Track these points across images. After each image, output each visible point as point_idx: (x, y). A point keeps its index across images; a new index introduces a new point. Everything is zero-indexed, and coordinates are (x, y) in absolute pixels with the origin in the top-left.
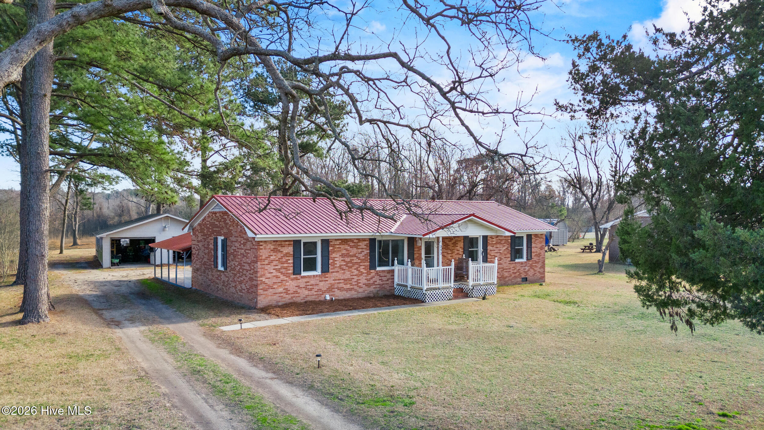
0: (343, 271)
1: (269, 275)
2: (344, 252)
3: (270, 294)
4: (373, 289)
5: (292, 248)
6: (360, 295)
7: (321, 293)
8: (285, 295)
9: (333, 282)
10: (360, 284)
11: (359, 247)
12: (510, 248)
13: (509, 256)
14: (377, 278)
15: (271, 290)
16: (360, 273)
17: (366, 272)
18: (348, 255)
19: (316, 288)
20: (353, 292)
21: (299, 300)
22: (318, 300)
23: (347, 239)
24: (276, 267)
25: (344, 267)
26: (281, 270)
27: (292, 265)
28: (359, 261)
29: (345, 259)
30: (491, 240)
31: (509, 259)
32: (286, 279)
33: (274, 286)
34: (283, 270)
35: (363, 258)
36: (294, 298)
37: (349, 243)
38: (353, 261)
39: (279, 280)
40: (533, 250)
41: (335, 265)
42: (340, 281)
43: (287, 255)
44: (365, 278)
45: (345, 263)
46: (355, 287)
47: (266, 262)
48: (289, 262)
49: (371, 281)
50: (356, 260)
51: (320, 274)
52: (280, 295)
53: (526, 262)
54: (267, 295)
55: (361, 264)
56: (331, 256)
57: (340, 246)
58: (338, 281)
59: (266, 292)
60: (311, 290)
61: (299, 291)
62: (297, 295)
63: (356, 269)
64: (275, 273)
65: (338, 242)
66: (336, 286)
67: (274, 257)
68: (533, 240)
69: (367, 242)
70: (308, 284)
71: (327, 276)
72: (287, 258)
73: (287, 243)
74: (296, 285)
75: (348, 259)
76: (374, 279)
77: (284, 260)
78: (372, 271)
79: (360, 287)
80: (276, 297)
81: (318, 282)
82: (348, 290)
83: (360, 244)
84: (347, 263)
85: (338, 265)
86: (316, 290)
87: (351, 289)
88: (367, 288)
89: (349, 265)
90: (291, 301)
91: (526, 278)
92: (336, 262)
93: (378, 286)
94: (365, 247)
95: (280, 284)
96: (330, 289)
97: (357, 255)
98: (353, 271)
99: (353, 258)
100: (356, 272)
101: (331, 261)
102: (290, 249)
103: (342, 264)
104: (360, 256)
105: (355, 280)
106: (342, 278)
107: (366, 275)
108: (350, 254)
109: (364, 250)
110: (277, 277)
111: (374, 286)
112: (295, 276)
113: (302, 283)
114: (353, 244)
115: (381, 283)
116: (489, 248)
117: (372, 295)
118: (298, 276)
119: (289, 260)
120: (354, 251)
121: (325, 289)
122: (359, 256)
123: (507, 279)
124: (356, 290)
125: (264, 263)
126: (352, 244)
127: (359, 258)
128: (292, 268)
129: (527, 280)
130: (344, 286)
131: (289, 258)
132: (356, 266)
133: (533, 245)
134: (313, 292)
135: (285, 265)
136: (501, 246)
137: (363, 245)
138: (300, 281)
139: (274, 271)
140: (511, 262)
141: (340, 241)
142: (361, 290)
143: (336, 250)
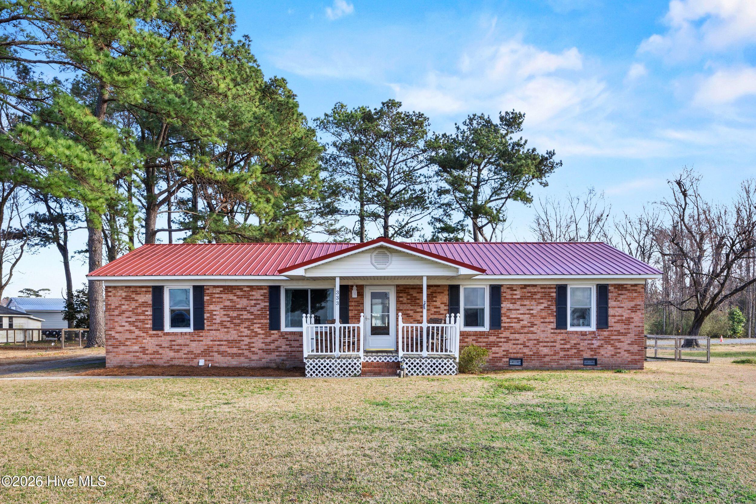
0: (226, 330)
1: (120, 329)
2: (228, 303)
3: (121, 352)
4: (276, 358)
5: (151, 296)
6: (253, 364)
7: (193, 356)
8: (141, 355)
9: (211, 343)
10: (253, 349)
11: (251, 298)
12: (554, 308)
13: (553, 319)
14: (282, 343)
15: (123, 348)
16: (253, 334)
17: (263, 332)
18: (233, 308)
19: (186, 349)
20: (242, 359)
21: (161, 362)
22: (188, 365)
23: (231, 287)
24: (130, 320)
25: (228, 324)
26: (136, 324)
27: (150, 317)
28: (252, 317)
29: (228, 313)
30: (509, 291)
31: (554, 325)
32: (142, 335)
33: (127, 343)
34: (139, 324)
35: (259, 313)
36: (154, 360)
37: (234, 291)
38: (241, 317)
39: (133, 336)
40: (611, 312)
41: (214, 321)
42: (222, 343)
43: (144, 304)
44: (262, 341)
45: (229, 319)
46: (246, 353)
47: (116, 312)
48: (147, 313)
49: (273, 346)
50: (246, 315)
51: (192, 331)
52: (135, 354)
53: (593, 333)
54: (118, 354)
55: (255, 321)
56: (207, 308)
57: (221, 296)
58: (218, 343)
59: (115, 350)
60: (178, 351)
61: (161, 351)
62: (159, 356)
63: (248, 328)
64: (128, 327)
65: (218, 290)
66: (215, 349)
67: (127, 307)
68: (610, 295)
69: (265, 291)
70: (173, 343)
71: (201, 334)
72: (144, 309)
73: (144, 289)
74: (157, 343)
75: (235, 314)
76: (277, 343)
77: (140, 311)
78: (273, 332)
79: (254, 353)
80: (129, 357)
81: (188, 342)
82: (233, 355)
83: (253, 293)
84: (233, 318)
85: (218, 321)
86: (186, 352)
87: (240, 355)
88: (265, 355)
89: (235, 321)
90: (150, 363)
91: (596, 360)
92: (215, 317)
93: (284, 354)
94: (262, 298)
95: (134, 341)
96: (206, 353)
97: (248, 309)
98: (242, 330)
99: (241, 313)
100: (247, 332)
101: (206, 315)
102: (148, 298)
103: (224, 319)
104: (254, 310)
105: (247, 343)
106: (225, 339)
107: (263, 336)
108: (238, 306)
109: (259, 302)
110: (131, 332)
111: (277, 354)
112: (155, 332)
113: (165, 341)
114: (242, 293)
115: (290, 349)
116: (505, 305)
117: (273, 365)
118: (159, 333)
119: (147, 311)
120: (243, 302)
121: (199, 352)
122: (252, 310)
123: (547, 359)
124: (247, 357)
125: (113, 313)
126: (239, 293)
127: (252, 313)
128: (151, 322)
129: (596, 364)
130: (228, 349)
131: (147, 309)
132: (247, 324)
133: (611, 303)
134: (181, 354)
135: (142, 317)
136: (533, 303)
137: (257, 295)
138: (163, 339)
139: (127, 324)
140: (558, 331)
141: (221, 289)
142: (254, 357)
143: (214, 300)
